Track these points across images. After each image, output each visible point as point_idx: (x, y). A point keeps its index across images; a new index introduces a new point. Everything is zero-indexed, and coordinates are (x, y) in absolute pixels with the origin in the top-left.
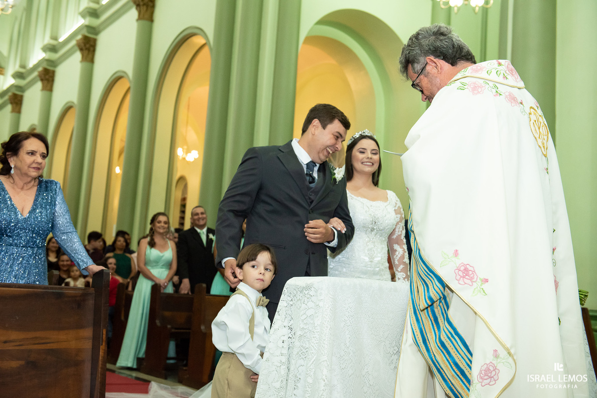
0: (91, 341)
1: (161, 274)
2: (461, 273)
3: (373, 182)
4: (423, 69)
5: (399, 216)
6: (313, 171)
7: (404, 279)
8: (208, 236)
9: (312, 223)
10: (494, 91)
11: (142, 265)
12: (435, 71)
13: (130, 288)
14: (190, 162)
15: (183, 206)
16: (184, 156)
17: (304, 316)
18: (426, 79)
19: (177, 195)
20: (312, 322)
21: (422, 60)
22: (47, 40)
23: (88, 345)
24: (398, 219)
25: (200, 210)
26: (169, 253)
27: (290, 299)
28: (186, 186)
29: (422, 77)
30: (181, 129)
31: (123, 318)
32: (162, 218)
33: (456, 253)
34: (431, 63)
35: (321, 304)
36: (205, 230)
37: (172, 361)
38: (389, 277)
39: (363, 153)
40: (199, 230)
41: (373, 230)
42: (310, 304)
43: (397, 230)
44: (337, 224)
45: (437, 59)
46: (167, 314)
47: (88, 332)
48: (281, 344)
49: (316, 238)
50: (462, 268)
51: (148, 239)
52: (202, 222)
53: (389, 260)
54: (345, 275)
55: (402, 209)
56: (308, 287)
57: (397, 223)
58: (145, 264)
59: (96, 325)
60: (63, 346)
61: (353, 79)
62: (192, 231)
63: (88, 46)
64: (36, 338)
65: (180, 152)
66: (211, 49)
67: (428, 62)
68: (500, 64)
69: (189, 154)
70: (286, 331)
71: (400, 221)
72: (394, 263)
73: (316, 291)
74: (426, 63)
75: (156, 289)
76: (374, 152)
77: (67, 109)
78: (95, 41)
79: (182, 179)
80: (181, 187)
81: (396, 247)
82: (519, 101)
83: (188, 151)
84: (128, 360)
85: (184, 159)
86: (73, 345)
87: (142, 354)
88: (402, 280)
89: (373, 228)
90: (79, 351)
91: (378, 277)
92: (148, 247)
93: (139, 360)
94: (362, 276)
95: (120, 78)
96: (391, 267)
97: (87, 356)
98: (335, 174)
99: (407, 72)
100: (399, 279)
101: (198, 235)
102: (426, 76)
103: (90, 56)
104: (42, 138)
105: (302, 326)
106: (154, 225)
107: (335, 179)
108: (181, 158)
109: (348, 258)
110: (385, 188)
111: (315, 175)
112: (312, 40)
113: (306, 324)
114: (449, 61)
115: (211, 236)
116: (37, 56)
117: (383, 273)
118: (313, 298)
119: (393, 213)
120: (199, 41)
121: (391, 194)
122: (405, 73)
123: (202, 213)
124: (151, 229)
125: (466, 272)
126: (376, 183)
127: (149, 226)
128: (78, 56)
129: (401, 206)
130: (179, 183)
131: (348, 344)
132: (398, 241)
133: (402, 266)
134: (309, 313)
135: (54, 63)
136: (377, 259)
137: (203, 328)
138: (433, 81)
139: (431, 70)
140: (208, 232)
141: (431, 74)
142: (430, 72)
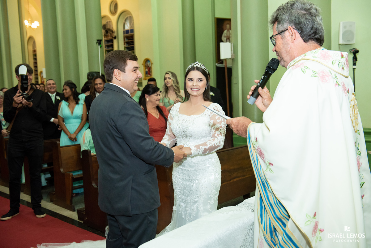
4: (283, 31)
10: (335, 81)
12: (290, 39)
14: (34, 28)
15: (35, 55)
16: (30, 25)
18: (281, 40)
21: (286, 25)
25: (51, 82)
28: (34, 43)
29: (279, 36)
33: (315, 215)
34: (290, 31)
40: (50, 94)
45: (295, 31)
52: (53, 90)
65: (26, 23)
67: (288, 29)
68: (342, 56)
69: (33, 24)
74: (287, 29)
79: (31, 38)
80: (31, 43)
82: (347, 90)
83: (32, 22)
85: (30, 27)
99: (273, 24)
101: (50, 98)
102: (282, 38)
108: (28, 27)
114: (303, 37)
122: (272, 25)
123: (53, 84)
125: (316, 227)
130: (29, 41)
137: (62, 170)
138: (286, 46)
139: (287, 36)
140: (56, 95)
141: (286, 39)
142: (286, 37)
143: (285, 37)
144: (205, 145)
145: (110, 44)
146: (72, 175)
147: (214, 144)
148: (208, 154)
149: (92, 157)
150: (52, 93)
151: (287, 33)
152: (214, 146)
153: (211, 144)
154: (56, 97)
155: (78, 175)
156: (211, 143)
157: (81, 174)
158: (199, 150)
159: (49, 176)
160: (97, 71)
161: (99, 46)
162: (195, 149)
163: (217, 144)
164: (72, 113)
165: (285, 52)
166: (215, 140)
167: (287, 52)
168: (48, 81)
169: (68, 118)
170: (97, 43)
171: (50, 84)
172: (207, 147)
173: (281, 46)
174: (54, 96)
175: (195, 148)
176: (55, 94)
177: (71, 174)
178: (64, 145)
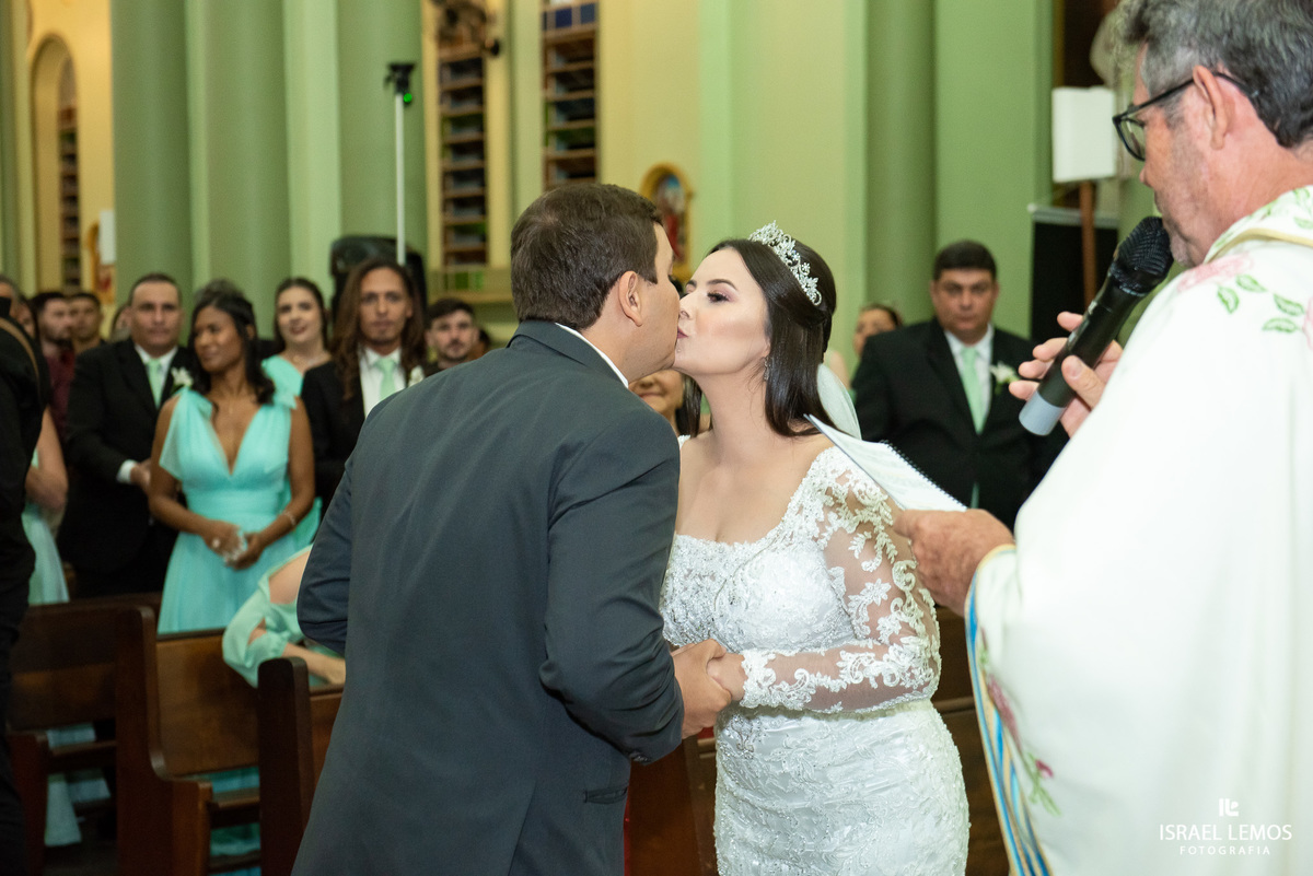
4: (1172, 90)
18: (1166, 133)
21: (1184, 59)
29: (1154, 114)
40: (145, 357)
52: (159, 340)
67: (1195, 80)
74: (1187, 79)
79: (51, 45)
102: (1169, 126)
123: (167, 307)
137: (158, 763)
138: (1186, 164)
139: (1196, 116)
140: (175, 364)
141: (1188, 129)
142: (1190, 119)
143: (1181, 120)
144: (825, 672)
145: (467, 81)
146: (211, 790)
147: (879, 679)
148: (836, 716)
149: (313, 699)
150: (158, 352)
151: (1191, 100)
152: (874, 685)
153: (857, 673)
154: (175, 372)
155: (240, 793)
156: (862, 667)
157: (250, 791)
158: (785, 686)
159: (96, 789)
160: (381, 230)
161: (399, 101)
162: (766, 679)
163: (893, 677)
164: (232, 458)
165: (1186, 195)
166: (885, 657)
167: (1193, 198)
168: (141, 289)
169: (210, 484)
170: (388, 80)
171: (149, 307)
172: (835, 685)
173: (1168, 165)
174: (160, 367)
175: (770, 672)
176: (166, 360)
177: (202, 786)
178: (175, 628)
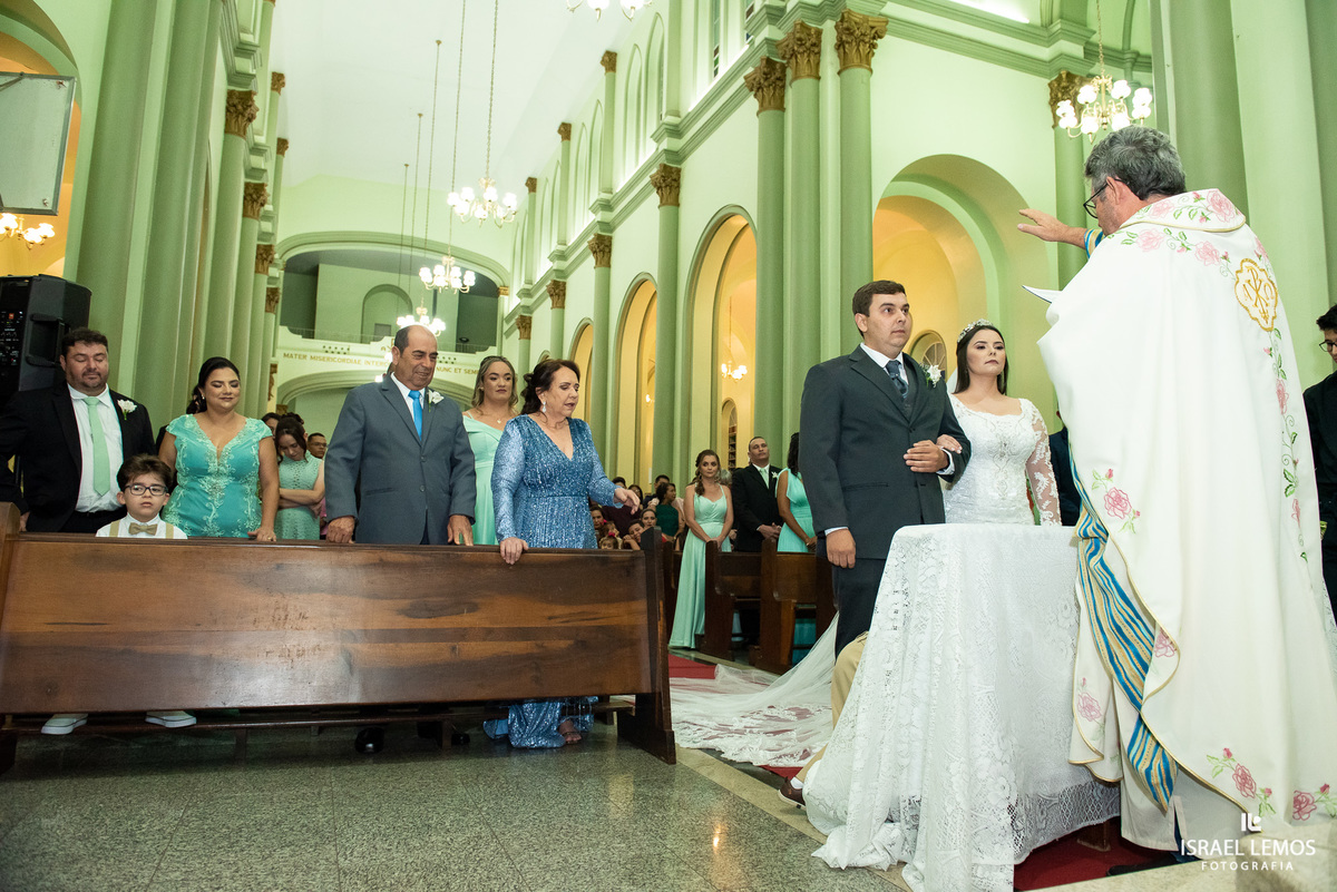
0: (646, 616)
1: (713, 529)
2: (1110, 500)
3: (999, 390)
4: (1102, 189)
5: (1039, 432)
6: (899, 372)
7: (1052, 519)
8: (771, 475)
9: (919, 446)
10: (1178, 244)
11: (691, 519)
13: (678, 548)
14: (737, 380)
15: (733, 438)
16: (730, 373)
17: (923, 578)
18: (1102, 204)
19: (723, 425)
20: (933, 584)
21: (1104, 178)
22: (555, 246)
23: (643, 621)
24: (1038, 438)
25: (759, 442)
26: (721, 501)
27: (901, 555)
28: (734, 411)
30: (723, 338)
31: (673, 586)
32: (709, 459)
33: (1110, 475)
34: (1112, 186)
35: (946, 560)
36: (767, 468)
37: (737, 639)
38: (1031, 517)
39: (982, 348)
40: (759, 468)
41: (1002, 455)
42: (930, 562)
43: (1038, 452)
44: (948, 443)
46: (728, 578)
47: (642, 605)
48: (893, 615)
49: (923, 466)
50: (1113, 495)
51: (696, 485)
53: (1029, 494)
54: (967, 520)
55: (1043, 424)
56: (927, 539)
57: (1038, 443)
58: (695, 518)
59: (651, 596)
60: (614, 622)
61: (950, 248)
62: (751, 469)
63: (602, 247)
64: (583, 613)
65: (723, 368)
66: (755, 232)
67: (1109, 184)
68: (1198, 197)
69: (736, 370)
70: (900, 597)
71: (1042, 440)
72: (1037, 497)
73: (937, 544)
74: (1106, 184)
75: (711, 547)
76: (998, 345)
77: (583, 328)
78: (610, 239)
79: (728, 403)
80: (728, 413)
81: (1038, 476)
82: (1222, 253)
83: (734, 367)
84: (683, 639)
85: (730, 376)
86: (625, 620)
87: (700, 631)
88: (1048, 521)
89: (1002, 452)
90: (633, 628)
91: (1015, 519)
92: (696, 495)
93: (698, 638)
94: (992, 519)
95: (644, 281)
96: (1032, 505)
97: (643, 633)
98: (929, 374)
100: (1044, 520)
101: (758, 473)
102: (1102, 201)
103: (606, 258)
104: (572, 366)
105: (920, 590)
106: (700, 468)
107: (931, 382)
108: (726, 376)
109: (970, 497)
110: (1017, 396)
111: (904, 377)
112: (889, 202)
113: (927, 587)
114: (1136, 192)
115: (775, 475)
116: (543, 267)
117: (1021, 513)
118: (934, 554)
119: (1031, 430)
120: (738, 222)
121: (1026, 404)
123: (763, 445)
124: (698, 473)
125: (1117, 500)
126: (1003, 390)
127: (693, 469)
128: (591, 260)
129: (1041, 419)
130: (725, 410)
131: (986, 612)
132: (1040, 468)
133: (1047, 502)
134: (930, 572)
135: (563, 273)
136: (1012, 494)
141: (1110, 201)
143: (1107, 198)
151: (1108, 190)
168: (753, 441)
